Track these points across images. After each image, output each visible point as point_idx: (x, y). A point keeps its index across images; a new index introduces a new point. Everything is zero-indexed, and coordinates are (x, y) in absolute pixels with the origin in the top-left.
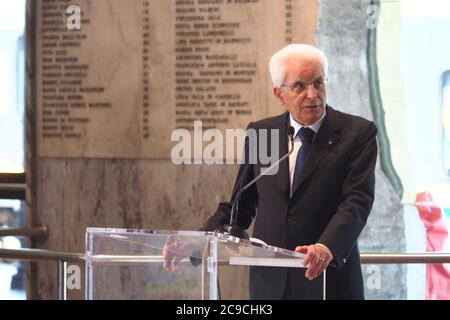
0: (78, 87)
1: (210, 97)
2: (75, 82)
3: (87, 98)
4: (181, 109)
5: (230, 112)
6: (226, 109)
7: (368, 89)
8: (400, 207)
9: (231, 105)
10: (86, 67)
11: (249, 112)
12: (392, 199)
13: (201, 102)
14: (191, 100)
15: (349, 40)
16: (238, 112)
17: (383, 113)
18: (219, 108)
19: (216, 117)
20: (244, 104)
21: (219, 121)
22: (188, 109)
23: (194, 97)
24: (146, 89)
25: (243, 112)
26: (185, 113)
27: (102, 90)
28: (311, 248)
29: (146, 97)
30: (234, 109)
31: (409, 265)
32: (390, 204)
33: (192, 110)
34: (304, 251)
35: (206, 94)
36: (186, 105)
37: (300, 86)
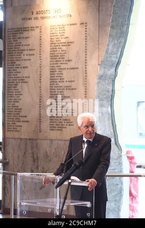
0: (18, 115)
1: (61, 120)
2: (17, 114)
3: (22, 119)
4: (51, 123)
5: (67, 125)
6: (65, 124)
7: (111, 118)
8: (121, 156)
9: (67, 122)
10: (21, 109)
11: (73, 125)
12: (119, 153)
13: (58, 121)
14: (54, 121)
15: (105, 102)
16: (69, 125)
17: (116, 125)
18: (63, 123)
19: (62, 126)
20: (71, 122)
21: (63, 128)
22: (54, 123)
23: (55, 120)
24: (40, 117)
25: (71, 125)
26: (52, 125)
27: (26, 116)
28: (90, 180)
29: (40, 119)
30: (68, 124)
31: (124, 178)
32: (118, 155)
33: (55, 124)
34: (88, 181)
35: (59, 119)
36: (53, 122)
37: (87, 127)
